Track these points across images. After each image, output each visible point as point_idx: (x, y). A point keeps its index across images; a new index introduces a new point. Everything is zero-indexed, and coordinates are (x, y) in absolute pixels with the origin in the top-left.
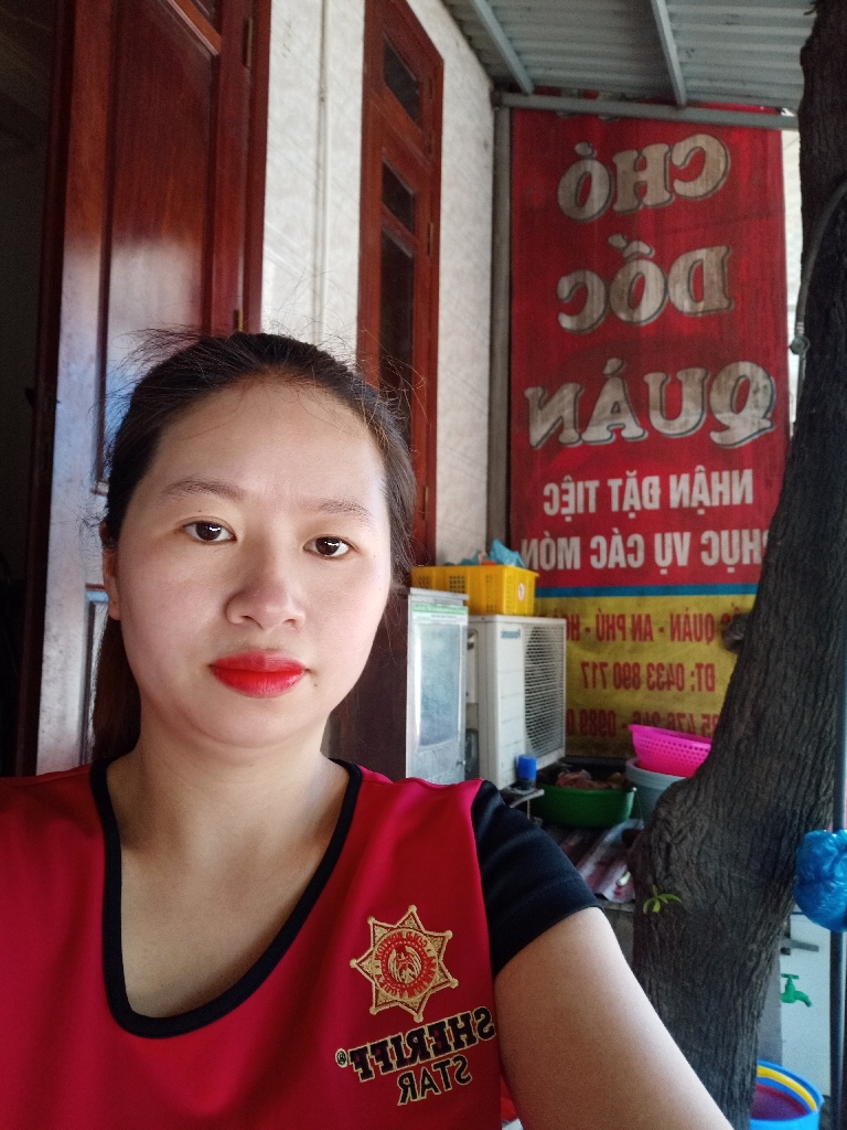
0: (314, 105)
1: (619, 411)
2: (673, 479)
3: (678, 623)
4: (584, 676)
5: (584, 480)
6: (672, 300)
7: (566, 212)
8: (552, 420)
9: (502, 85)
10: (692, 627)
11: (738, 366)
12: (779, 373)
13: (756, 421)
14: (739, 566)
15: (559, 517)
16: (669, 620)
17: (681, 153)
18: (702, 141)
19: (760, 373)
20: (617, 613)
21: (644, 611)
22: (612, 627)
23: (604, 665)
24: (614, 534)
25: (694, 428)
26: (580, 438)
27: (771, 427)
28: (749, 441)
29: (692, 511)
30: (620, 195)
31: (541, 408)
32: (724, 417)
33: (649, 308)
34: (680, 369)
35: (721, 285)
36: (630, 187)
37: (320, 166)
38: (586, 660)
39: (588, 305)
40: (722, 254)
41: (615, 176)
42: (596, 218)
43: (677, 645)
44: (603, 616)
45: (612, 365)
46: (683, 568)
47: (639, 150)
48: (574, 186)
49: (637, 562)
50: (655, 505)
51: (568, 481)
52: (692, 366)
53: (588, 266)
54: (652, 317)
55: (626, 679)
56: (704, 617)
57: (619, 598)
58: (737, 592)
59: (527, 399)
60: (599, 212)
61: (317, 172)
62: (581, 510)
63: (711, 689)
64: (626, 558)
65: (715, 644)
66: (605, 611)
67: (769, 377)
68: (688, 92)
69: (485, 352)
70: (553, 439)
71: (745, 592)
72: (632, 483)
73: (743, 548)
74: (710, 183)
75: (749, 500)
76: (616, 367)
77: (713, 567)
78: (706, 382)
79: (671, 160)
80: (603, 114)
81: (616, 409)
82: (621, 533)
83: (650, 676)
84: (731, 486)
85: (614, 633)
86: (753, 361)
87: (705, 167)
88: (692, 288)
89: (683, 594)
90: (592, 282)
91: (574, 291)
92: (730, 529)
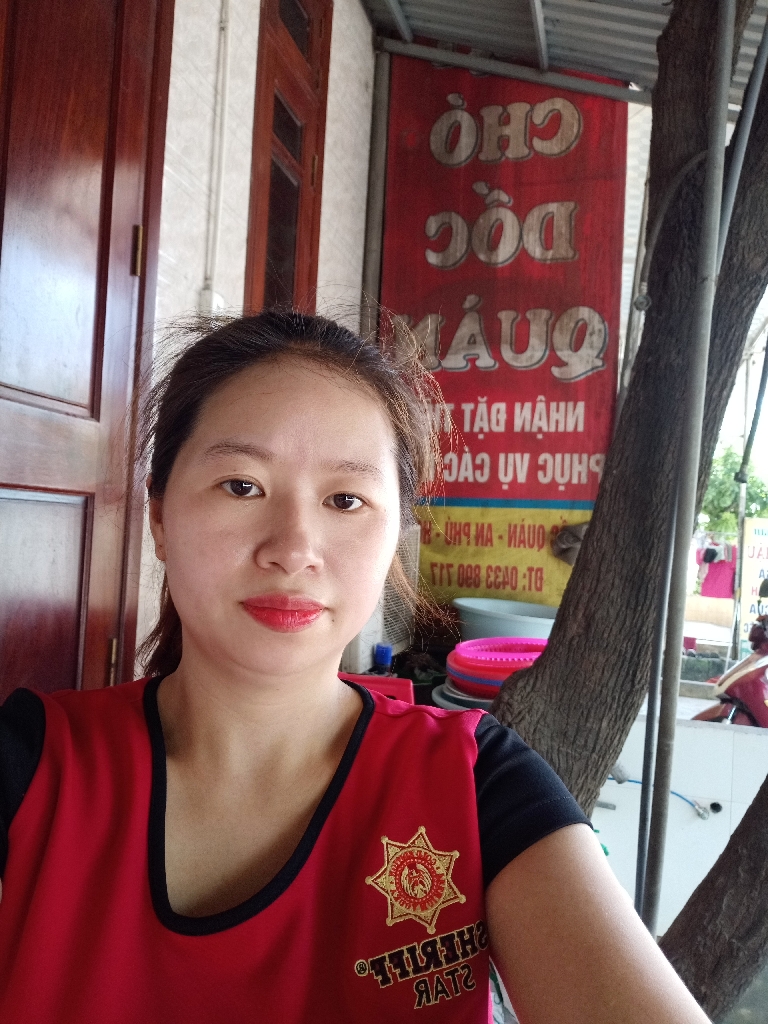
0: (215, 32)
1: (475, 342)
2: (518, 406)
3: (515, 532)
4: (432, 577)
6: (526, 246)
7: (436, 157)
9: (383, 31)
10: (526, 535)
11: (578, 311)
12: (611, 317)
13: (590, 360)
14: (568, 484)
16: (507, 528)
17: (541, 113)
18: (560, 104)
19: (596, 318)
20: (463, 522)
21: (486, 521)
22: (459, 533)
23: (450, 566)
24: (464, 452)
25: (537, 363)
26: (440, 363)
27: (603, 365)
28: (583, 377)
29: (532, 436)
30: (485, 145)
32: (564, 354)
33: (505, 252)
34: (527, 308)
35: (568, 236)
36: (495, 139)
37: (218, 91)
38: (434, 561)
39: (452, 244)
40: (570, 210)
41: (482, 131)
42: (463, 165)
43: (513, 550)
44: (451, 524)
45: (471, 300)
46: (521, 484)
47: (505, 104)
48: (444, 133)
49: (483, 478)
50: (501, 428)
52: (537, 307)
53: (447, 210)
54: (507, 260)
55: (468, 578)
56: (537, 528)
57: (467, 508)
58: (566, 508)
60: (466, 160)
61: (215, 96)
63: (539, 589)
64: (474, 473)
65: (545, 551)
66: (453, 519)
67: (603, 322)
68: (550, 58)
69: (358, 279)
71: (572, 507)
72: (482, 408)
73: (573, 469)
74: (564, 143)
75: (581, 428)
76: (474, 303)
77: (547, 485)
78: (550, 322)
79: (532, 122)
80: (474, 69)
81: (472, 341)
82: (471, 451)
83: (489, 576)
84: (566, 414)
85: (460, 538)
86: (591, 307)
87: (561, 128)
88: (543, 237)
89: (519, 507)
90: (457, 223)
91: (441, 230)
92: (563, 453)
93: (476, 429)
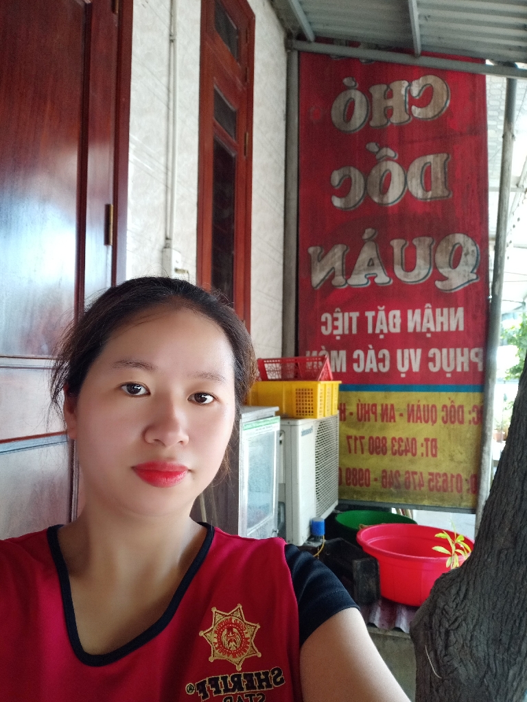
0: (165, 44)
1: (373, 265)
2: (410, 312)
3: (413, 410)
4: (349, 445)
5: (349, 311)
6: (410, 189)
7: (337, 126)
8: (327, 270)
9: (293, 36)
10: (422, 413)
11: (454, 237)
12: (481, 240)
13: (467, 274)
14: (454, 372)
15: (332, 336)
16: (406, 408)
17: (417, 87)
18: (431, 79)
19: (470, 241)
20: (371, 403)
21: (389, 402)
22: (367, 412)
23: (362, 438)
24: (370, 349)
25: (424, 278)
26: (346, 282)
27: (477, 278)
28: (462, 287)
29: (422, 335)
30: (374, 115)
31: (319, 261)
32: (444, 271)
33: (394, 195)
34: (415, 237)
35: (443, 180)
36: (381, 110)
37: (171, 91)
38: (350, 434)
39: (352, 191)
40: (445, 158)
41: (371, 105)
42: (358, 131)
43: (412, 425)
44: (362, 405)
45: (368, 233)
46: (416, 373)
47: (388, 83)
48: (342, 108)
49: (385, 369)
50: (398, 330)
51: (338, 312)
52: (424, 235)
53: (350, 166)
54: (396, 200)
55: (378, 447)
56: (430, 406)
57: (373, 393)
58: (452, 391)
59: (309, 255)
60: (360, 126)
61: (169, 95)
62: (347, 332)
63: (435, 455)
64: (377, 365)
65: (438, 425)
66: (363, 402)
67: (475, 245)
68: (422, 45)
69: (282, 221)
70: (328, 283)
71: (458, 390)
72: (382, 314)
73: (457, 360)
74: (436, 109)
75: (461, 328)
76: (371, 235)
77: (437, 373)
78: (432, 247)
79: (410, 92)
80: (362, 59)
81: (371, 264)
82: (374, 348)
84: (449, 318)
85: (369, 416)
86: (464, 234)
87: (433, 97)
88: (423, 181)
89: (416, 391)
90: (355, 175)
91: (342, 181)
92: (448, 348)
93: (377, 331)
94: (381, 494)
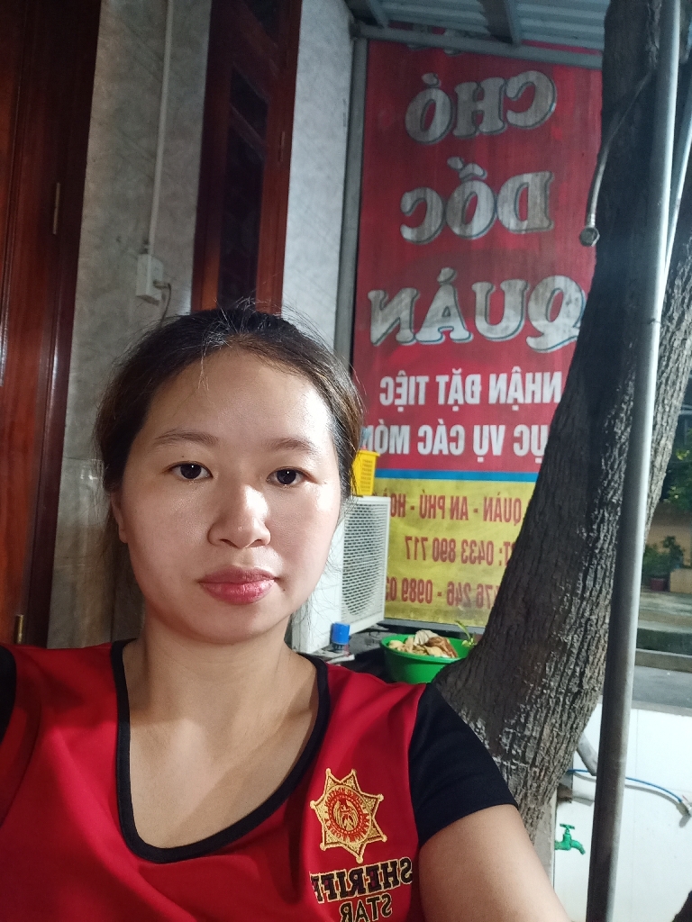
1: (449, 315)
2: (493, 377)
3: (491, 505)
4: (407, 549)
5: (416, 375)
6: (500, 218)
7: (412, 135)
8: (391, 320)
9: (360, 18)
10: (503, 509)
11: (554, 280)
13: (567, 330)
15: (393, 407)
16: (483, 502)
17: (514, 87)
18: (533, 76)
19: (574, 284)
20: (438, 495)
21: (461, 494)
22: (433, 507)
23: (425, 539)
24: (439, 424)
25: (512, 334)
26: (415, 334)
28: (559, 347)
29: (511, 405)
30: (459, 122)
31: (383, 306)
32: (540, 323)
33: (479, 225)
34: (503, 280)
35: (543, 206)
36: (469, 114)
38: (409, 535)
39: (427, 220)
40: (546, 179)
41: (457, 109)
42: (440, 140)
43: (489, 524)
44: (426, 496)
45: (446, 273)
46: (497, 457)
47: (478, 81)
48: (419, 112)
49: (458, 450)
50: (476, 400)
51: (402, 376)
52: (514, 277)
53: (428, 184)
54: (483, 231)
55: (443, 553)
56: (513, 501)
57: (441, 481)
59: (369, 301)
60: (441, 136)
62: (412, 402)
64: (449, 445)
66: (428, 492)
67: (580, 291)
69: (336, 256)
70: (391, 337)
72: (457, 380)
74: (538, 115)
75: (558, 399)
76: (448, 276)
77: (524, 457)
78: (525, 292)
79: (505, 93)
80: (450, 48)
81: (447, 313)
82: (446, 424)
83: (464, 551)
84: (542, 386)
85: (435, 512)
86: (567, 276)
87: (534, 103)
88: (517, 208)
89: (495, 480)
90: (432, 198)
91: (416, 206)
92: (540, 424)
94: (446, 614)
